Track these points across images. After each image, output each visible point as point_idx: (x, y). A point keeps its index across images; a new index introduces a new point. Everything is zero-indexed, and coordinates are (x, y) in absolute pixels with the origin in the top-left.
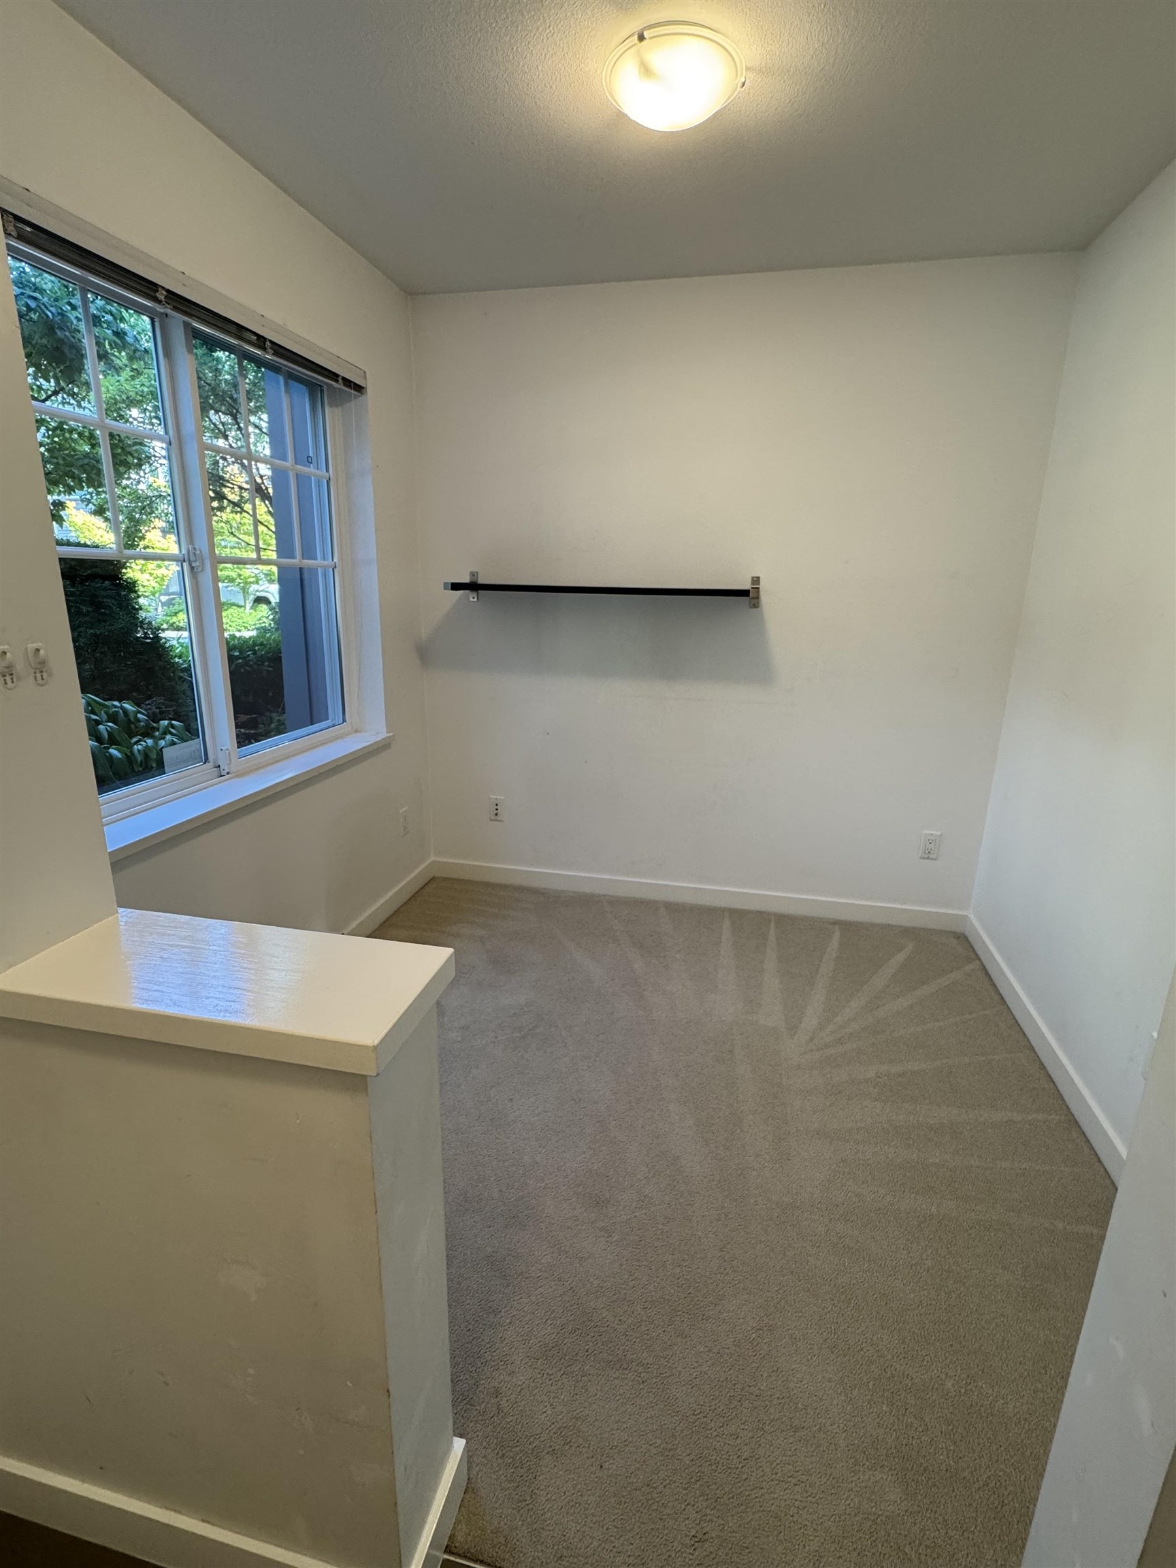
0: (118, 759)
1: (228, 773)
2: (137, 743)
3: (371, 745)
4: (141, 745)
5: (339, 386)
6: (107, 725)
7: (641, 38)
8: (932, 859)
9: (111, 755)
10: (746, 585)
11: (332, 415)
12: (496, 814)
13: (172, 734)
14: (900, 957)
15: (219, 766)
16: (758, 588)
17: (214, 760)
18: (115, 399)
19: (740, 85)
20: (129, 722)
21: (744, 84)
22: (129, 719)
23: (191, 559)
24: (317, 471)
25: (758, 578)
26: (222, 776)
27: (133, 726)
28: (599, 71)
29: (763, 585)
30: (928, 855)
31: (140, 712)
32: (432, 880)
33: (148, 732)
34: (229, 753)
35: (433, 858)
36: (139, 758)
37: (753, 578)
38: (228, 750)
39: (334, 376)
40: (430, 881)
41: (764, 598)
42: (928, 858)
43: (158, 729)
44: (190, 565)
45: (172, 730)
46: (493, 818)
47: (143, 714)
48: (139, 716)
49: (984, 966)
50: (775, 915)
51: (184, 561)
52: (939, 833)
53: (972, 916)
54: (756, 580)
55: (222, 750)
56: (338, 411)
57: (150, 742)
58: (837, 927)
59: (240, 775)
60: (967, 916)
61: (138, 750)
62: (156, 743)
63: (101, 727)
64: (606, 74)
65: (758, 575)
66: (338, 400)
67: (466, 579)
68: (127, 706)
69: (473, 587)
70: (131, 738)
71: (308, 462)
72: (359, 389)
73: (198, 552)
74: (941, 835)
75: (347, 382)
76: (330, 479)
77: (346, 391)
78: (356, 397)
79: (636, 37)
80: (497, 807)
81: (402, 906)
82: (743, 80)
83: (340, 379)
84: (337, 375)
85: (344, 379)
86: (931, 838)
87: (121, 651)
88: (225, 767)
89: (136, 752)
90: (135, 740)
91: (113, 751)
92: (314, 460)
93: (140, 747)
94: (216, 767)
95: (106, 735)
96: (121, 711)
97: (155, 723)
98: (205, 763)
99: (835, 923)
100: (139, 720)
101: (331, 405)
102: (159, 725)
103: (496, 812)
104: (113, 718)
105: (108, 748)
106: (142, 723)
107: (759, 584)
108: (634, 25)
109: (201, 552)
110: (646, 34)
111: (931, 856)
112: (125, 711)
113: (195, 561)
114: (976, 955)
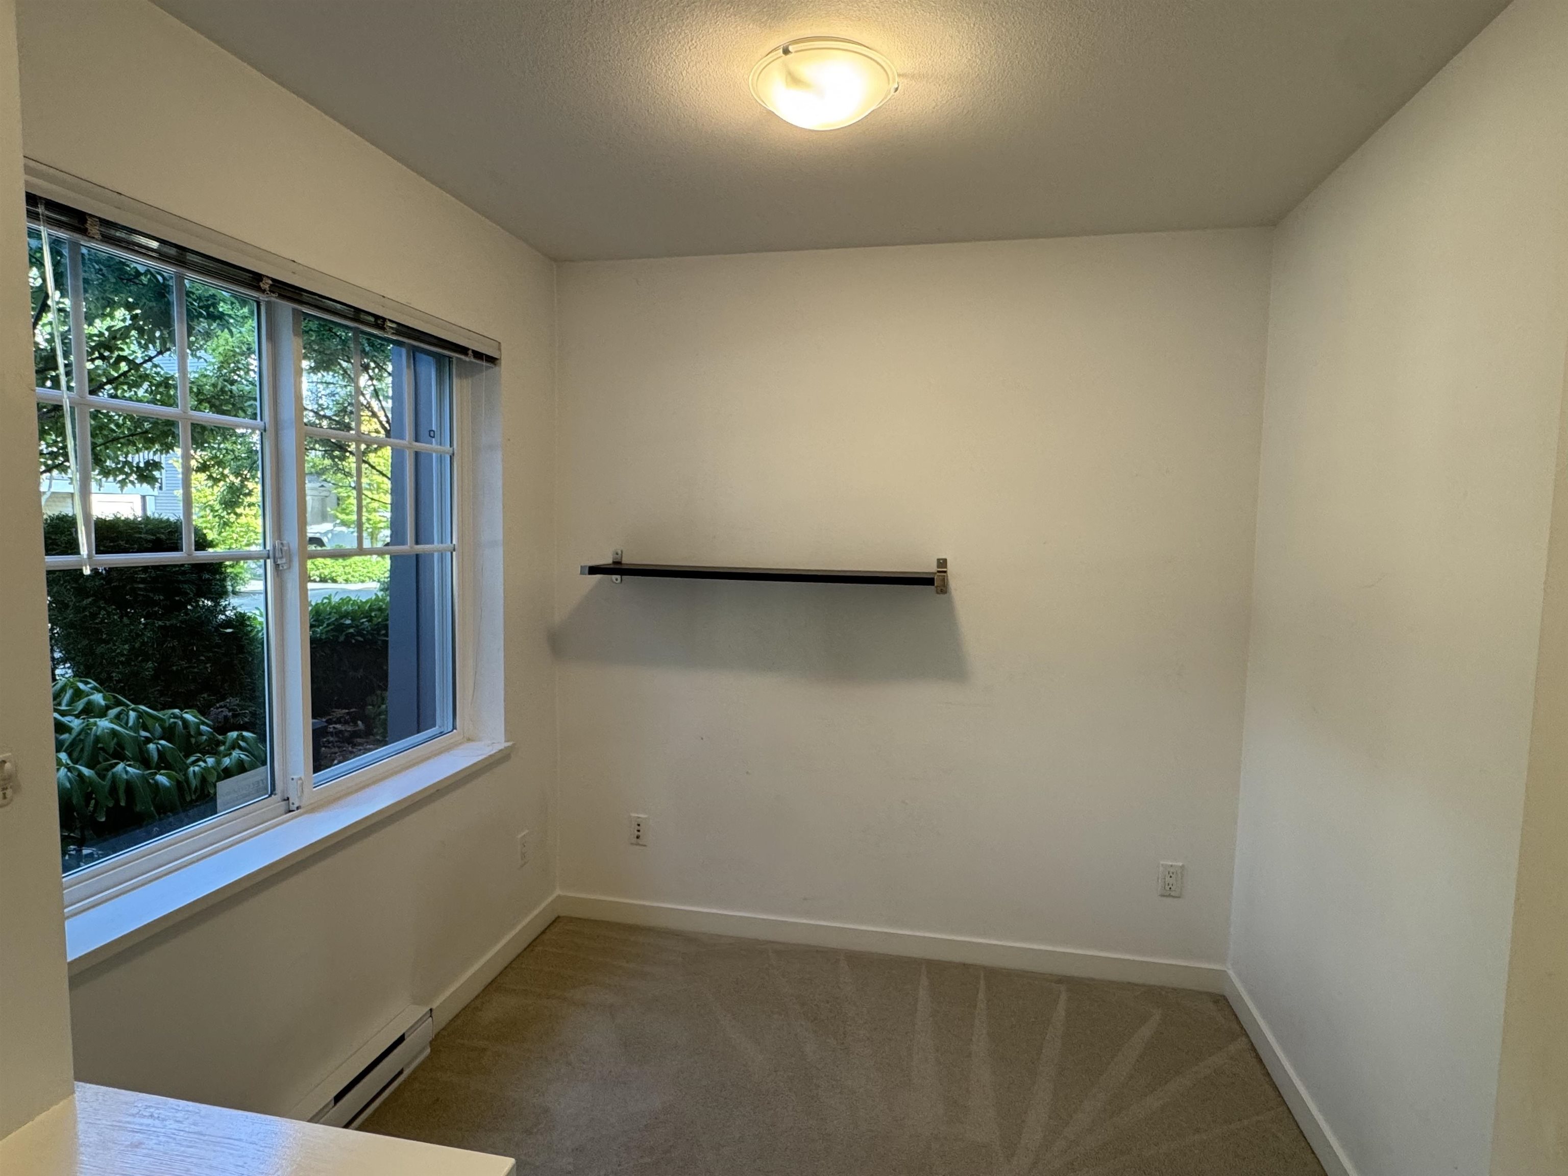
0: (164, 786)
1: (298, 808)
2: (194, 763)
3: (486, 759)
4: (199, 766)
5: (469, 359)
6: (158, 743)
7: (786, 51)
8: (1174, 897)
9: (156, 783)
10: (930, 567)
11: (461, 387)
12: (638, 837)
13: (241, 748)
14: (1146, 1032)
15: (288, 799)
16: (945, 572)
17: (283, 792)
18: (234, 351)
19: (893, 90)
20: (189, 735)
21: (896, 89)
22: (189, 732)
23: (277, 555)
24: (439, 447)
25: (945, 560)
26: (290, 811)
27: (193, 740)
28: (746, 76)
29: (951, 568)
30: (1168, 893)
31: (204, 723)
32: (558, 919)
33: (212, 748)
34: (302, 784)
35: (558, 892)
36: (194, 783)
37: (939, 560)
38: (300, 779)
39: (463, 350)
40: (554, 921)
41: (954, 583)
42: (1170, 896)
43: (224, 743)
44: (275, 562)
45: (241, 743)
46: (634, 840)
47: (208, 725)
48: (202, 727)
49: (1252, 1044)
50: (985, 968)
51: (269, 558)
52: (1181, 864)
53: (1231, 973)
54: (942, 563)
55: (293, 779)
56: (467, 383)
57: (211, 761)
58: (1063, 988)
59: (314, 809)
60: (1225, 971)
61: (194, 771)
62: (218, 762)
63: (151, 746)
64: (752, 80)
65: (944, 557)
66: (466, 372)
67: (606, 559)
68: (188, 716)
69: (617, 569)
70: (187, 756)
71: (430, 436)
72: (492, 360)
73: (285, 548)
74: (1183, 867)
75: (478, 355)
76: (453, 454)
77: (477, 364)
78: (487, 368)
79: (781, 51)
80: (639, 828)
81: (514, 960)
82: (896, 86)
83: (470, 352)
84: (468, 349)
85: (474, 351)
86: (1172, 870)
87: (193, 644)
88: (295, 801)
89: (191, 774)
90: (193, 759)
91: (162, 779)
92: (437, 434)
93: (197, 769)
94: (284, 800)
95: (155, 756)
96: (180, 723)
97: (220, 735)
98: (270, 796)
99: (1062, 980)
100: (200, 733)
101: (460, 376)
102: (225, 738)
103: (637, 833)
104: (169, 733)
105: (156, 774)
106: (205, 737)
107: (946, 567)
108: (781, 40)
109: (289, 547)
110: (791, 48)
111: (1172, 894)
112: (185, 721)
113: (281, 558)
114: (1242, 1028)
